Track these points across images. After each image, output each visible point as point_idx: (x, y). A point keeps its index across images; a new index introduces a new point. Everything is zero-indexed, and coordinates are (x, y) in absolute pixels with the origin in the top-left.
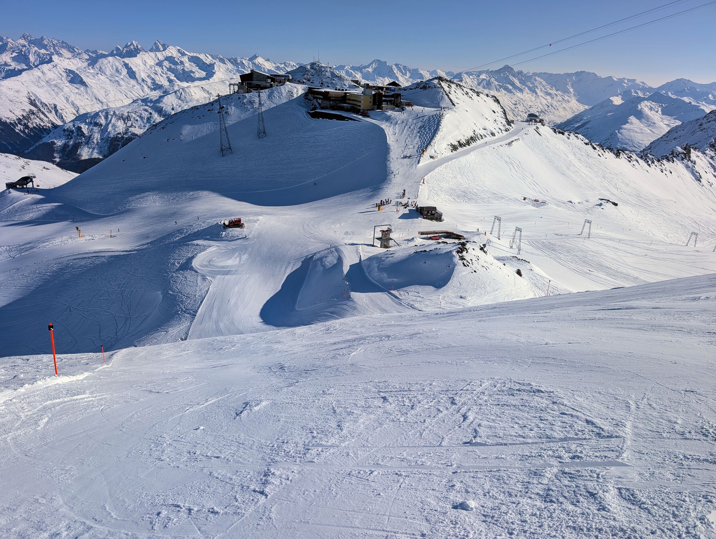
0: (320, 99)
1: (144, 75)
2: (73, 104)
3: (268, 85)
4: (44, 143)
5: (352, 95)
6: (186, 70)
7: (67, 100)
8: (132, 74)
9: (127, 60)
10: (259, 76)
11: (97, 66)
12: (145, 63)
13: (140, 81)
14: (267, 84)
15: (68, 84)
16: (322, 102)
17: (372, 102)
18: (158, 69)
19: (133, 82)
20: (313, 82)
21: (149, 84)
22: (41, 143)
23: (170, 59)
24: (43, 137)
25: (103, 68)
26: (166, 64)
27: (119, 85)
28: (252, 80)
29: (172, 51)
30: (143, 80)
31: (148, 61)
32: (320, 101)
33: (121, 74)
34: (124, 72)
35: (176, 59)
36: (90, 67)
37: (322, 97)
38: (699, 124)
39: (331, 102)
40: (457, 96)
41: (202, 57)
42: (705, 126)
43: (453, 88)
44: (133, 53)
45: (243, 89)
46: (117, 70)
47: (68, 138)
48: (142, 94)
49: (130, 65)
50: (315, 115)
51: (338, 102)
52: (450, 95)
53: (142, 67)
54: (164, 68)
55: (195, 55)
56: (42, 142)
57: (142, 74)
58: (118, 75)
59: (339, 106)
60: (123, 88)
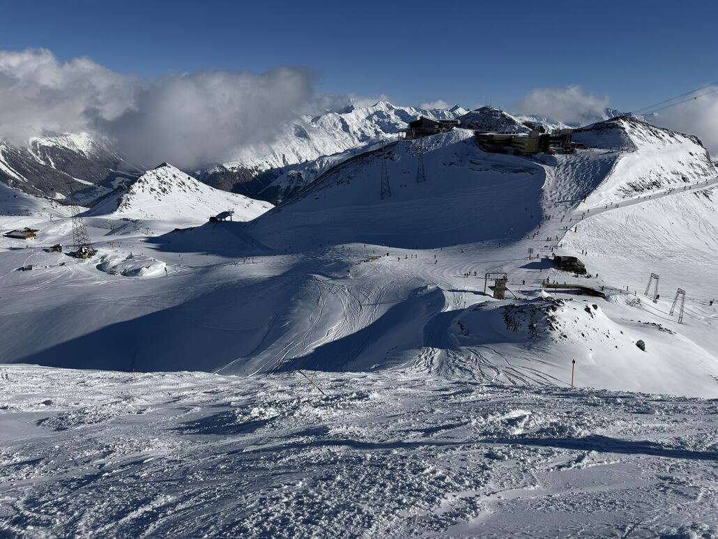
1: (356, 129)
2: (297, 154)
6: (392, 122)
7: (293, 151)
8: (346, 128)
9: (343, 116)
11: (320, 121)
12: (358, 118)
13: (352, 134)
15: (295, 137)
17: (537, 145)
18: (368, 122)
19: (346, 135)
21: (359, 136)
23: (379, 114)
24: (272, 182)
25: (324, 123)
26: (375, 118)
27: (335, 137)
28: (421, 126)
29: (382, 107)
30: (354, 133)
31: (360, 116)
33: (337, 128)
34: (340, 125)
35: (384, 113)
36: (314, 123)
41: (407, 110)
44: (349, 110)
46: (335, 125)
47: (290, 183)
48: (352, 145)
49: (345, 120)
53: (355, 121)
54: (373, 121)
55: (401, 108)
57: (354, 128)
58: (334, 129)
60: (338, 140)
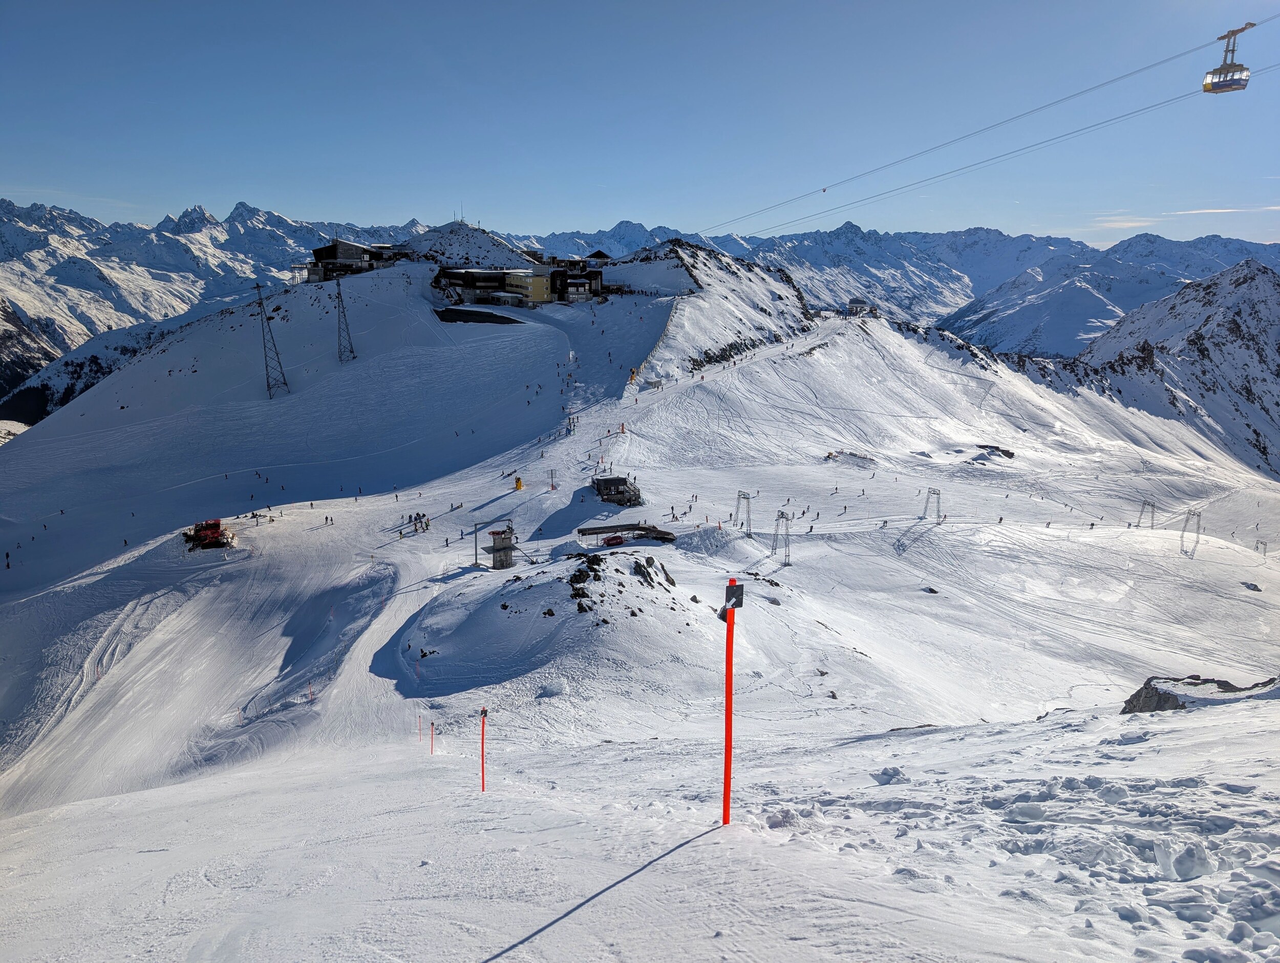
0: (459, 285)
1: (213, 263)
2: (84, 318)
3: (366, 265)
4: (29, 389)
5: (515, 277)
7: (74, 311)
10: (349, 249)
14: (363, 263)
16: (462, 291)
17: (549, 289)
20: (452, 256)
22: (23, 388)
24: (28, 378)
28: (336, 258)
32: (459, 290)
37: (461, 282)
38: (1169, 307)
39: (478, 291)
40: (709, 272)
42: (1179, 309)
43: (701, 258)
44: (196, 226)
45: (317, 274)
47: (73, 378)
50: (447, 316)
51: (490, 290)
52: (695, 272)
53: (211, 249)
56: (26, 386)
59: (493, 298)
60: (176, 286)
